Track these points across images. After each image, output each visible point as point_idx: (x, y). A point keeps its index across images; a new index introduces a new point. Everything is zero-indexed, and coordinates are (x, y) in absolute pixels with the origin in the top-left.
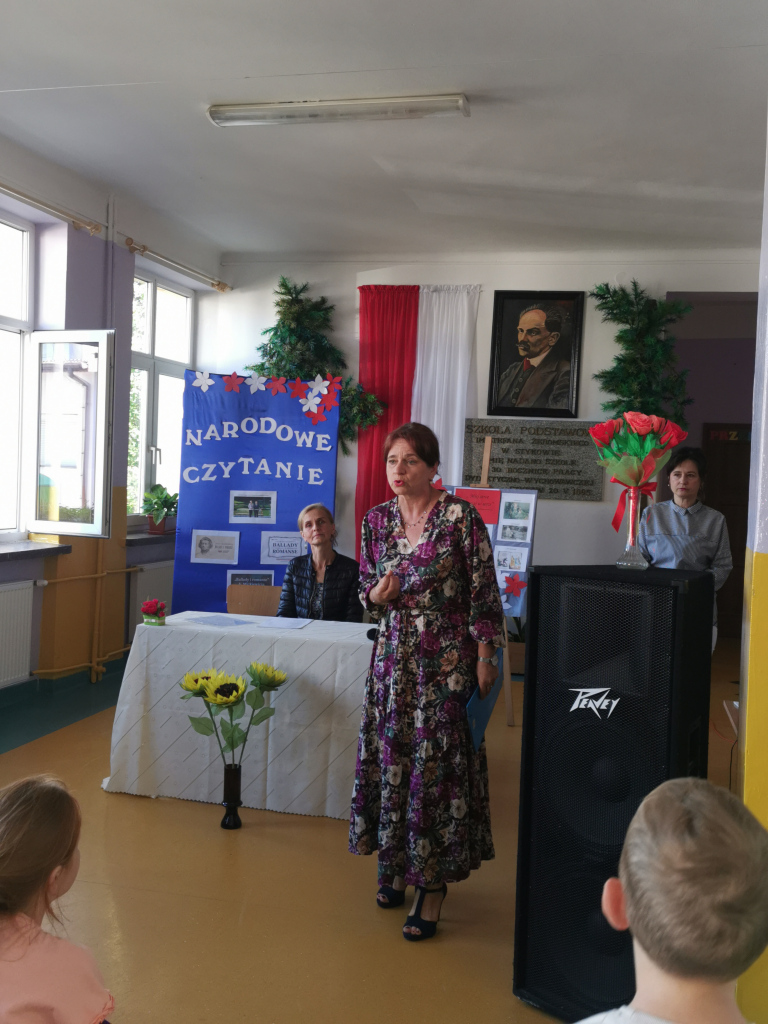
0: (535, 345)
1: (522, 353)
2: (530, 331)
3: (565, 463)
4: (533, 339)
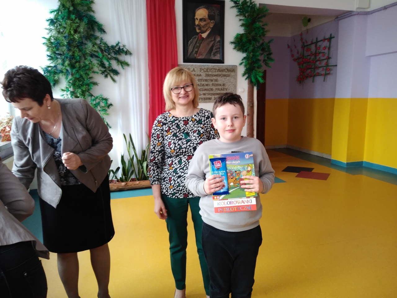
0: (203, 27)
1: (198, 31)
2: (201, 20)
3: (220, 85)
4: (202, 24)
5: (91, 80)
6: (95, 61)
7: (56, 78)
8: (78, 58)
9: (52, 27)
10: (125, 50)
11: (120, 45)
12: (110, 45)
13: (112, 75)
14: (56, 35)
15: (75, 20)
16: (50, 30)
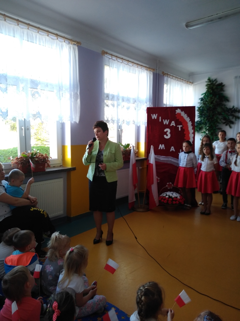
5: (217, 127)
6: (220, 117)
7: (200, 127)
8: (211, 116)
9: (202, 102)
10: (238, 110)
11: (235, 107)
12: (229, 108)
13: (230, 124)
14: (203, 105)
15: (212, 97)
16: (201, 103)
